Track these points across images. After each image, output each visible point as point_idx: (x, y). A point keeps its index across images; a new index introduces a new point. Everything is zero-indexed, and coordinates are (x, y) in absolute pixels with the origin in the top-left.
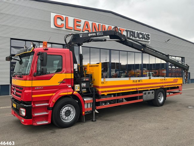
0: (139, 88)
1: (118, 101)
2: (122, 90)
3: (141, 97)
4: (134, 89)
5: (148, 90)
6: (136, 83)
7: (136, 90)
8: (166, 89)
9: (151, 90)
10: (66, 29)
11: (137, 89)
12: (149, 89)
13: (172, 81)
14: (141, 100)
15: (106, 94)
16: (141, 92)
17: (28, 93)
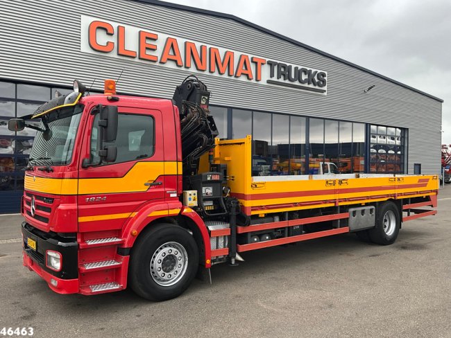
0: (340, 200)
1: (290, 231)
2: (301, 204)
3: (345, 222)
4: (329, 201)
5: (360, 205)
6: (333, 188)
7: (333, 205)
8: (402, 201)
9: (367, 204)
10: (119, 55)
11: (335, 201)
12: (363, 202)
13: (416, 182)
14: (345, 230)
15: (261, 213)
16: (344, 209)
17: (67, 210)
